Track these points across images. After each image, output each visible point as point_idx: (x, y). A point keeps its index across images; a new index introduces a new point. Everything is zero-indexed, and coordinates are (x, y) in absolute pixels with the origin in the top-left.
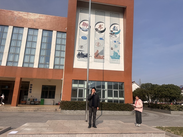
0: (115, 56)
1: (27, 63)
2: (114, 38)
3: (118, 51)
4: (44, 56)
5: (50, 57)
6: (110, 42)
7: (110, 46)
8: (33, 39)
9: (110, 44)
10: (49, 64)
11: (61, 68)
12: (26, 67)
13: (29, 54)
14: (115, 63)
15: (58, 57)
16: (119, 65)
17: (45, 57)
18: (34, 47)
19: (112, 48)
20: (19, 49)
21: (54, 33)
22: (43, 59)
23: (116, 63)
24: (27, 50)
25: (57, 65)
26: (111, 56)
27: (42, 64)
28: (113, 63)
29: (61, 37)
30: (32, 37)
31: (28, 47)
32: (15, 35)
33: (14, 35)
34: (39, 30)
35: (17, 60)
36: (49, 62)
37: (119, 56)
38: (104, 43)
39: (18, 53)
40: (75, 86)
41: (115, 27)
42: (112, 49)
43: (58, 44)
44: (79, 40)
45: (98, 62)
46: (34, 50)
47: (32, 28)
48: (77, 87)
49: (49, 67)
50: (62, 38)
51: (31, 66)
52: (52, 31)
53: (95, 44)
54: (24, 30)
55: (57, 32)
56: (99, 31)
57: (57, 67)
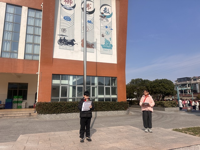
0: (107, 46)
2: (105, 23)
3: (110, 38)
4: (9, 41)
5: (18, 43)
6: (101, 27)
7: (101, 32)
9: (101, 30)
10: (17, 53)
11: (35, 58)
15: (30, 44)
16: (111, 56)
17: (11, 42)
19: (103, 34)
21: (25, 9)
22: (8, 45)
23: (108, 54)
25: (29, 54)
26: (102, 45)
27: (6, 52)
28: (104, 54)
29: (34, 17)
36: (17, 50)
37: (112, 46)
38: (94, 28)
40: (56, 82)
41: (106, 8)
42: (103, 36)
43: (30, 26)
44: (60, 21)
48: (59, 84)
49: (17, 57)
50: (36, 17)
52: (21, 7)
53: (81, 28)
55: (29, 8)
56: (87, 12)
57: (29, 57)
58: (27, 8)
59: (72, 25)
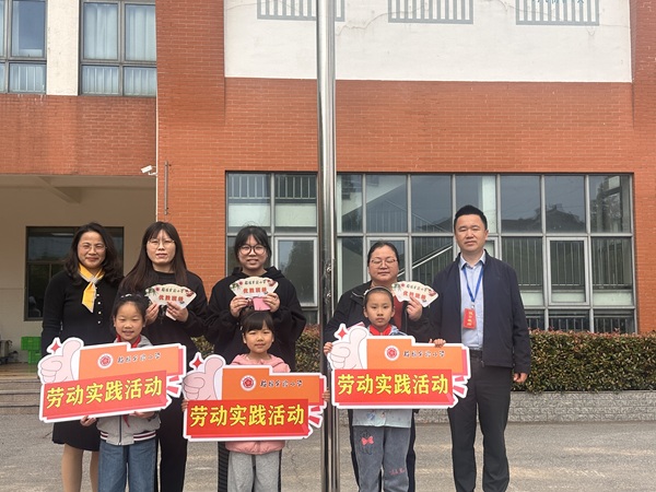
10: (43, 62)
11: (138, 84)
14: (558, 23)
16: (592, 35)
23: (566, 23)
25: (106, 65)
28: (542, 23)
45: (423, 21)
48: (268, 229)
49: (44, 87)
57: (105, 82)
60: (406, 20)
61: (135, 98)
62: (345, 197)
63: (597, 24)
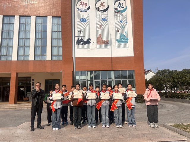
0: (123, 40)
1: (21, 56)
2: (120, 17)
3: (126, 32)
4: (39, 46)
5: (46, 47)
6: (115, 22)
7: (115, 28)
8: (26, 28)
9: (115, 25)
10: (46, 55)
12: (21, 61)
13: (23, 46)
14: (122, 48)
15: (55, 47)
17: (41, 47)
18: (29, 38)
19: (118, 29)
20: (11, 40)
21: (49, 18)
24: (21, 41)
25: (55, 56)
26: (117, 40)
28: (120, 48)
29: (57, 23)
30: (24, 26)
31: (22, 37)
32: (6, 25)
33: (4, 26)
34: (32, 16)
35: (10, 54)
36: (46, 53)
37: (127, 39)
38: (108, 24)
39: (11, 45)
42: (118, 31)
43: (54, 31)
44: (77, 23)
45: (102, 48)
46: (28, 40)
47: (23, 15)
49: (46, 59)
50: (59, 23)
51: (26, 58)
52: (47, 17)
53: (96, 26)
54: (15, 19)
55: (53, 17)
56: (101, 10)
57: (55, 58)
58: (51, 17)
59: (88, 26)
60: (99, 48)
61: (60, 60)
62: (91, 74)
63: (128, 48)
